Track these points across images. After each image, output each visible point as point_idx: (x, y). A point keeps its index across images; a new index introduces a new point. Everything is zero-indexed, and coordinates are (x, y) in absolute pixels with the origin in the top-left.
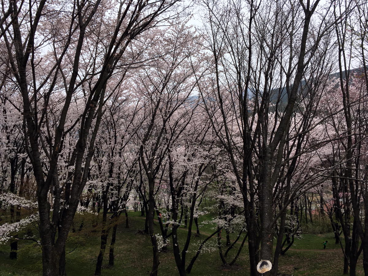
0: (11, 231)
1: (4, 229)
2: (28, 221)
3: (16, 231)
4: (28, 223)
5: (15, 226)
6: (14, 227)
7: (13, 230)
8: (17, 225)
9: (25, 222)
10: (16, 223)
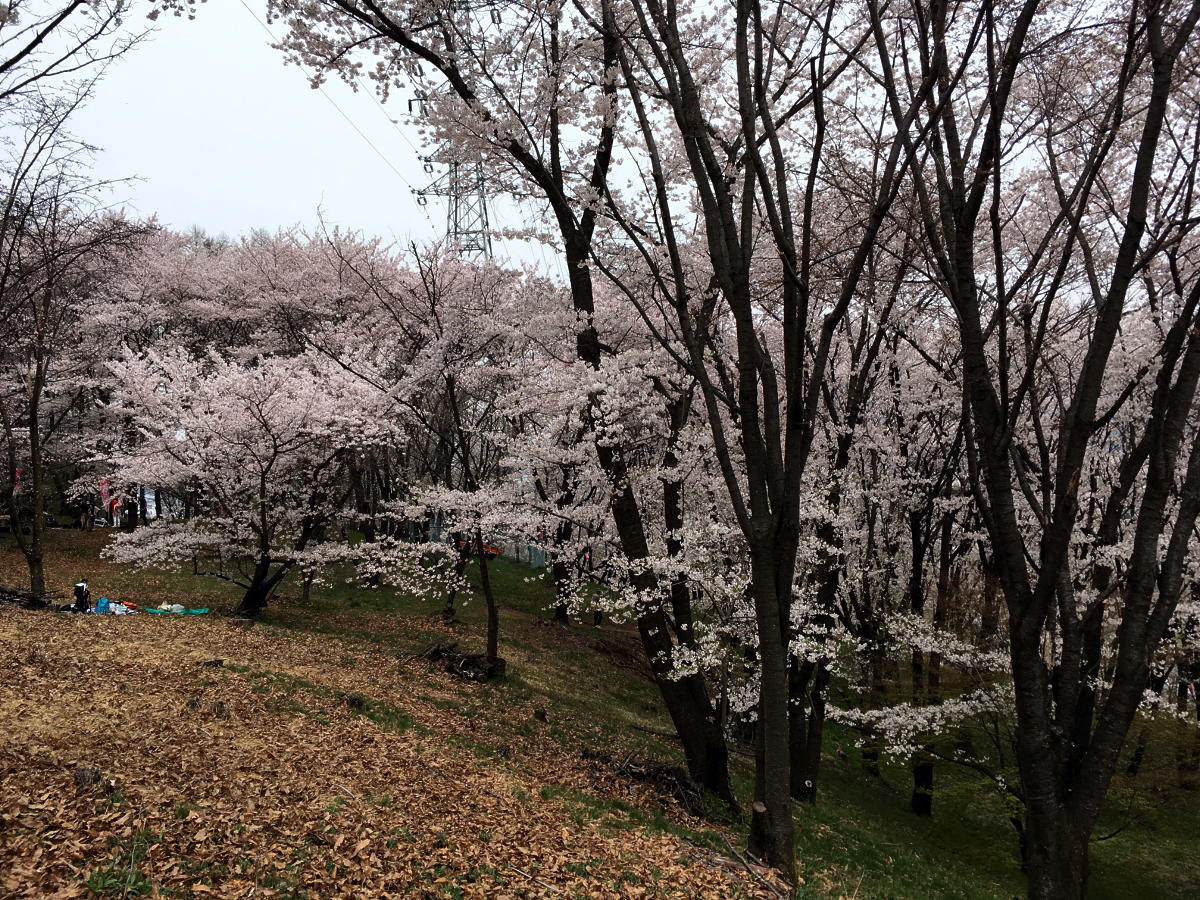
0: (920, 728)
1: (900, 720)
2: (965, 706)
3: (932, 731)
4: (966, 715)
5: (930, 716)
6: (926, 718)
7: (924, 727)
8: (934, 714)
9: (957, 708)
10: (931, 709)
